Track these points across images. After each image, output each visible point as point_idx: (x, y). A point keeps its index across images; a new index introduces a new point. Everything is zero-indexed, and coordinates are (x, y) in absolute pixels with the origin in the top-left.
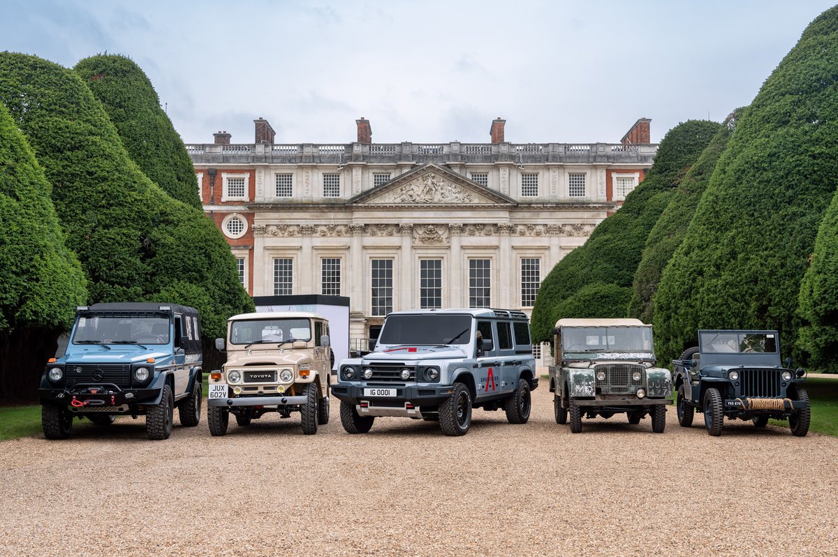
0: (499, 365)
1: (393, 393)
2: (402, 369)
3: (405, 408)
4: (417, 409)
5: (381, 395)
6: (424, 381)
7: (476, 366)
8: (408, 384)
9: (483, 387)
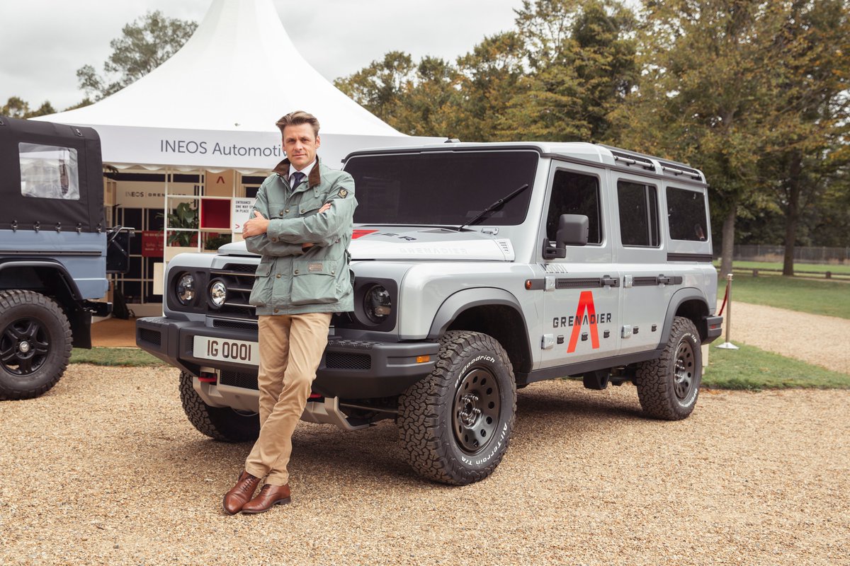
0: (615, 283)
4: (332, 403)
7: (534, 285)
9: (560, 341)
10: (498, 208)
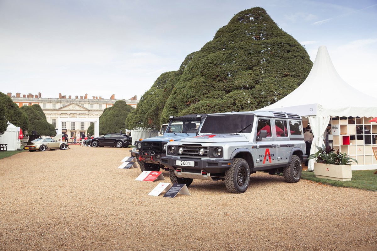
0: (275, 146)
1: (192, 164)
2: (200, 148)
3: (201, 174)
4: (209, 175)
5: (185, 165)
6: (214, 157)
7: (254, 147)
8: (203, 159)
9: (261, 161)
10: (245, 129)
